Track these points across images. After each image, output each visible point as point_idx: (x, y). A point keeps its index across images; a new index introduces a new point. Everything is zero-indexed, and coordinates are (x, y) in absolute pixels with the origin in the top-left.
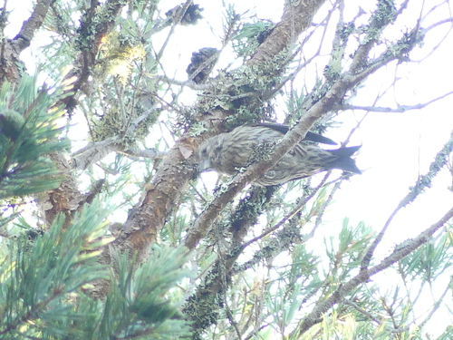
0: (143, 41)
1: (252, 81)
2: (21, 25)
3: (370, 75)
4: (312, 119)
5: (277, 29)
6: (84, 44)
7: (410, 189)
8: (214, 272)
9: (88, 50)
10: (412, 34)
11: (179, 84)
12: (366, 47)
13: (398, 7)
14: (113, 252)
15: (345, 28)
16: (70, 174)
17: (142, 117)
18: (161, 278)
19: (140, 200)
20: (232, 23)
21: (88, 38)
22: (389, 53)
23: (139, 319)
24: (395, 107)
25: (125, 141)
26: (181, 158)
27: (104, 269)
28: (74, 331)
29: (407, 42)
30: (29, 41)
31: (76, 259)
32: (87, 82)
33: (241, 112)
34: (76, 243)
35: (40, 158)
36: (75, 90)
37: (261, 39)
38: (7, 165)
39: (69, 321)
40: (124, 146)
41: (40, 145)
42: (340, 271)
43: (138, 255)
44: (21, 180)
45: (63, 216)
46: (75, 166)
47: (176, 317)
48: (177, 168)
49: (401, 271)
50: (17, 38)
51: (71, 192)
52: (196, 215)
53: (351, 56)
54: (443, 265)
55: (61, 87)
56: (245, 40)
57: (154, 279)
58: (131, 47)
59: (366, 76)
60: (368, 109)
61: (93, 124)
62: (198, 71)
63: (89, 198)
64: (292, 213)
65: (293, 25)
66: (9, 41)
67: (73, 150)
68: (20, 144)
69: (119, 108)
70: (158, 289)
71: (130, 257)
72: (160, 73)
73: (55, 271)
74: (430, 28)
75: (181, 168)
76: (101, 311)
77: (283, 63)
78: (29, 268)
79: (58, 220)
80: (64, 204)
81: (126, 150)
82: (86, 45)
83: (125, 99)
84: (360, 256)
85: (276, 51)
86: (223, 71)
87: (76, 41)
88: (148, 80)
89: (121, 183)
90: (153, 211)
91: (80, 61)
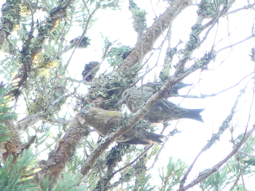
0: (58, 58)
1: (119, 80)
3: (186, 77)
4: (153, 102)
5: (133, 51)
7: (208, 141)
8: (97, 188)
9: (26, 63)
10: (209, 54)
11: (78, 82)
12: (183, 62)
13: (201, 39)
14: (40, 176)
15: (171, 51)
16: (17, 133)
17: (57, 101)
19: (56, 147)
20: (107, 47)
21: (27, 56)
22: (196, 65)
24: (199, 95)
25: (47, 114)
26: (79, 124)
27: (35, 186)
31: (19, 180)
32: (26, 81)
33: (113, 98)
34: (19, 171)
36: (19, 86)
37: (124, 57)
40: (47, 117)
42: (167, 187)
43: (54, 178)
45: (12, 156)
46: (20, 128)
48: (77, 130)
49: (201, 187)
51: (17, 143)
52: (87, 156)
53: (175, 66)
54: (225, 183)
55: (11, 84)
56: (114, 57)
58: (51, 61)
59: (183, 78)
60: (184, 97)
61: (29, 105)
62: (88, 75)
63: (27, 146)
64: (141, 155)
65: (142, 49)
67: (18, 120)
69: (44, 96)
71: (50, 179)
72: (67, 75)
73: (7, 187)
74: (219, 51)
75: (79, 129)
77: (137, 70)
79: (9, 159)
80: (13, 150)
81: (48, 119)
82: (26, 60)
83: (47, 91)
84: (178, 178)
85: (133, 64)
86: (102, 74)
87: (20, 58)
88: (60, 80)
89: (44, 138)
90: (63, 153)
91: (22, 69)
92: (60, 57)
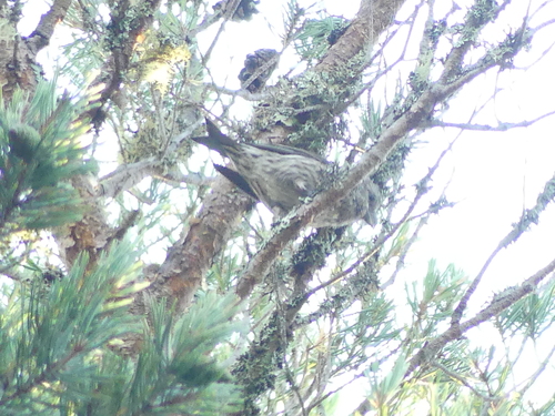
0: (188, 41)
1: (320, 91)
2: (39, 19)
3: (466, 85)
4: (394, 138)
5: (353, 27)
6: (116, 43)
7: (513, 225)
8: (271, 325)
9: (119, 50)
10: (516, 35)
11: (230, 93)
12: (461, 50)
13: (500, 2)
14: (148, 299)
15: (435, 27)
16: (97, 203)
17: (185, 134)
18: (206, 332)
19: (181, 235)
20: (296, 18)
21: (120, 36)
22: (488, 58)
23: (179, 382)
24: (494, 125)
25: (163, 164)
27: (137, 321)
28: (98, 396)
29: (511, 45)
30: (48, 39)
31: (101, 308)
32: (118, 89)
33: (307, 128)
34: (102, 289)
35: (59, 184)
36: (103, 100)
37: (332, 40)
38: (18, 192)
39: (92, 385)
40: (163, 170)
41: (59, 167)
42: (424, 324)
43: (178, 304)
44: (36, 211)
45: (86, 255)
46: (103, 192)
47: (224, 380)
48: (228, 197)
49: (498, 325)
50: (32, 35)
51: (98, 225)
52: (251, 256)
53: (442, 60)
54: (549, 317)
55: (86, 97)
56: (310, 40)
57: (197, 334)
58: (172, 48)
59: (460, 85)
60: (462, 127)
61: (124, 142)
62: (253, 78)
63: (120, 233)
64: (367, 254)
65: (371, 23)
66: (24, 39)
67: (101, 175)
68: (35, 165)
69: (157, 123)
70: (202, 345)
71: (168, 306)
72: (207, 79)
73: (75, 325)
74: (540, 27)
75: (232, 197)
76: (132, 372)
77: (359, 69)
78: (44, 320)
79: (80, 262)
80: (89, 241)
81: (165, 173)
82: (118, 45)
83: (164, 112)
84: (449, 305)
85: (351, 54)
86: (285, 77)
87: (106, 40)
88: (193, 88)
89: (158, 214)
90: (198, 249)
91: (110, 64)
92: (193, 40)
